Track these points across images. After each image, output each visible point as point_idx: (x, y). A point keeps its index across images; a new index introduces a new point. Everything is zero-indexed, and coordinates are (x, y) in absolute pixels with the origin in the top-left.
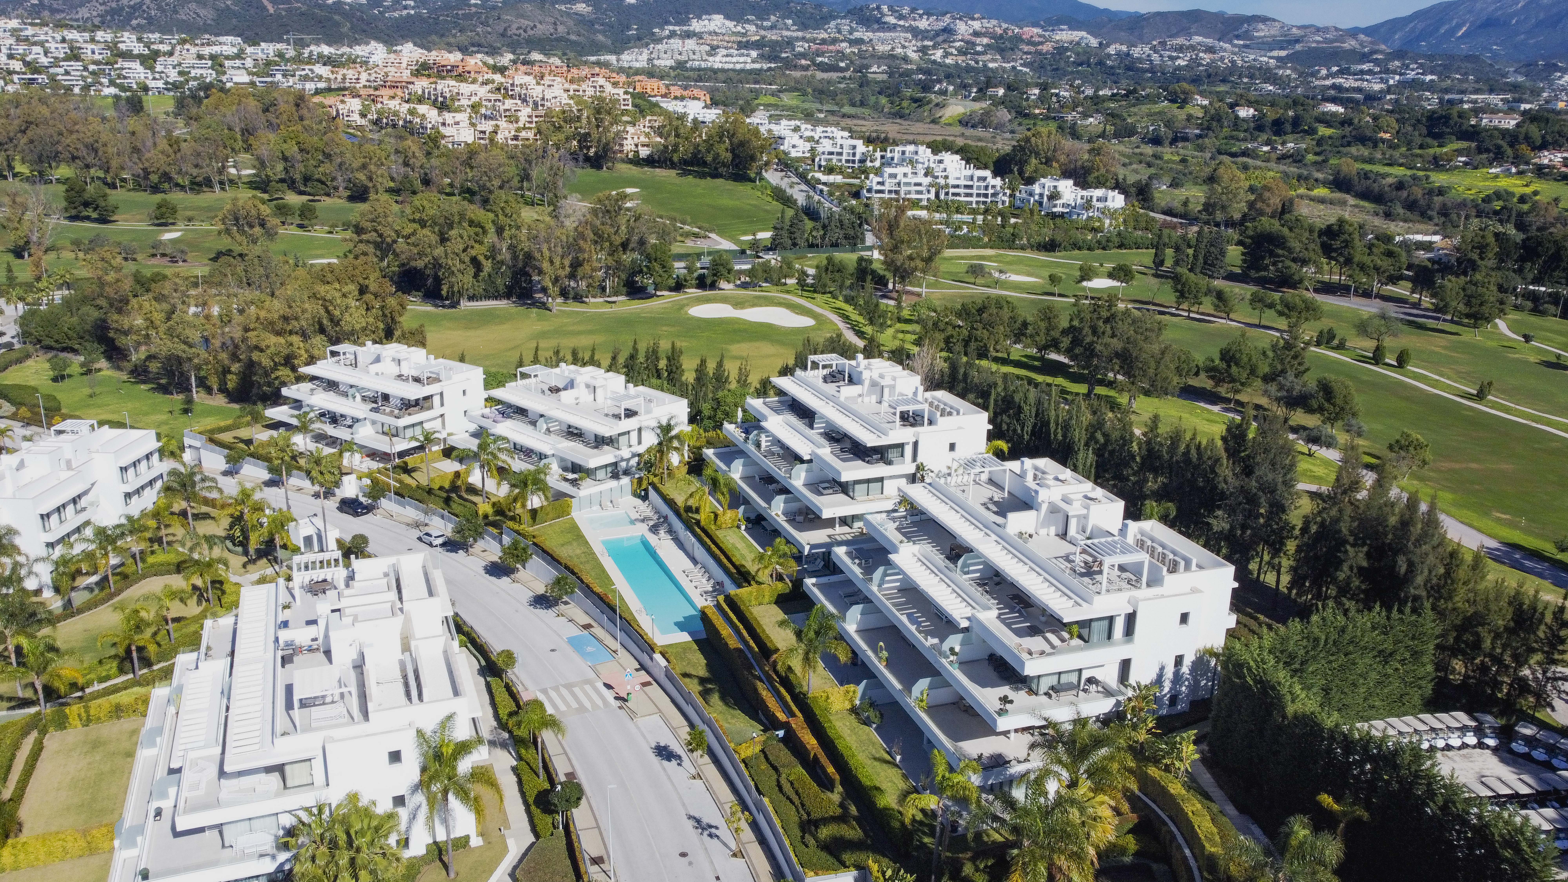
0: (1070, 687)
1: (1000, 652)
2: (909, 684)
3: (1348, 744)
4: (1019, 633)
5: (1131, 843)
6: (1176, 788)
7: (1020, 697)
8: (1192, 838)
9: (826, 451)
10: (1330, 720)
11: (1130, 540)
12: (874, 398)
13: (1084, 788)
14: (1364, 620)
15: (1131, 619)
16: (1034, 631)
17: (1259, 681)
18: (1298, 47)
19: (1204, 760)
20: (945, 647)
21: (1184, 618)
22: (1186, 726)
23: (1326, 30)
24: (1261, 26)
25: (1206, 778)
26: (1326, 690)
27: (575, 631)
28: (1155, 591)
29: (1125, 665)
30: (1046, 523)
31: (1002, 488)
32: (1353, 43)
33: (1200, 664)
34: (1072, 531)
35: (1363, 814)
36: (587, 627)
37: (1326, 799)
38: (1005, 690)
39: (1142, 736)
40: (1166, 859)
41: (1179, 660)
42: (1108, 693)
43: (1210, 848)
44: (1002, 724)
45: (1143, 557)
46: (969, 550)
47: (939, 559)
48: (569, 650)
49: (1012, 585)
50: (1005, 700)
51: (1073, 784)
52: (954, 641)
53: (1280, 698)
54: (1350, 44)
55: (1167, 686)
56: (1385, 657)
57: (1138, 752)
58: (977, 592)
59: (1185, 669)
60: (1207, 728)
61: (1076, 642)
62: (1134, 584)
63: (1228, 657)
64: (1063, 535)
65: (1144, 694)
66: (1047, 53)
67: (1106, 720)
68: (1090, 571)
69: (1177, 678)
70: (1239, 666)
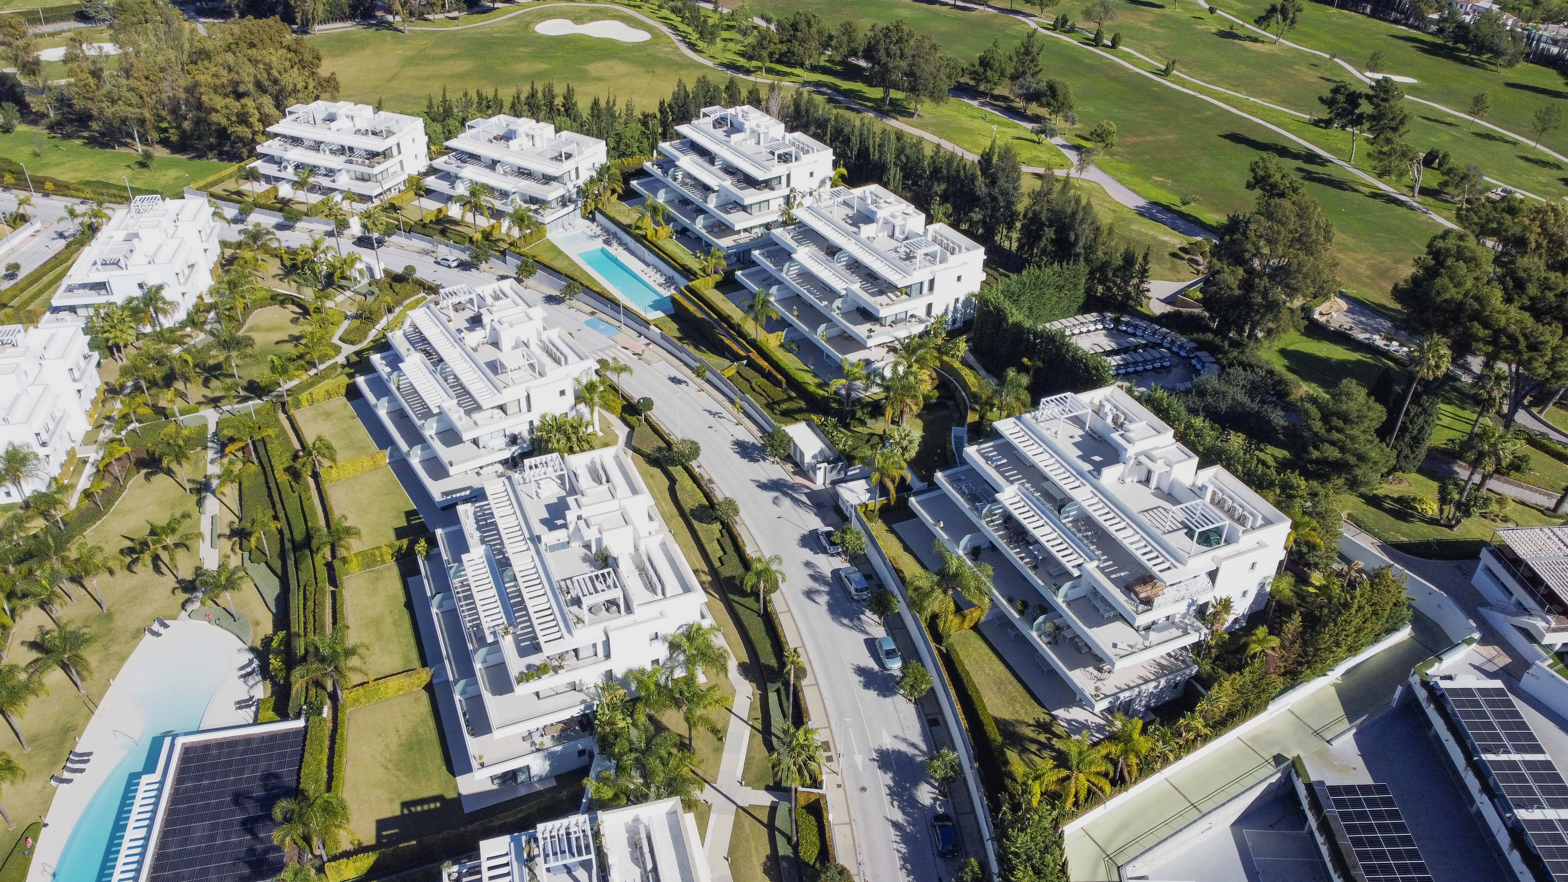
0: (902, 320)
1: (863, 305)
2: (814, 328)
3: (1036, 335)
4: (873, 295)
5: (936, 394)
6: (957, 365)
7: (877, 328)
8: (965, 386)
9: (728, 183)
10: (1028, 324)
11: (930, 238)
12: (753, 141)
13: (915, 367)
14: (1048, 271)
15: (932, 282)
16: (881, 293)
17: (996, 308)
19: (971, 351)
20: (834, 306)
21: (959, 278)
22: (960, 335)
25: (971, 359)
26: (1030, 309)
27: (588, 318)
28: (944, 265)
29: (930, 307)
30: (881, 230)
31: (852, 207)
33: (967, 302)
34: (897, 234)
35: (1039, 364)
36: (593, 313)
37: (1025, 360)
38: (868, 326)
39: (940, 341)
40: (953, 398)
41: (957, 300)
42: (921, 321)
43: (973, 389)
44: (870, 343)
45: (937, 248)
46: (840, 249)
47: (821, 255)
48: (588, 328)
49: (867, 268)
50: (870, 331)
51: (910, 366)
52: (838, 302)
53: (1005, 315)
55: (950, 314)
56: (1060, 288)
57: (939, 349)
58: (847, 273)
59: (959, 305)
60: (972, 334)
61: (904, 297)
62: (933, 263)
63: (981, 297)
64: (892, 236)
65: (940, 320)
67: (921, 336)
68: (909, 257)
69: (955, 310)
70: (986, 301)
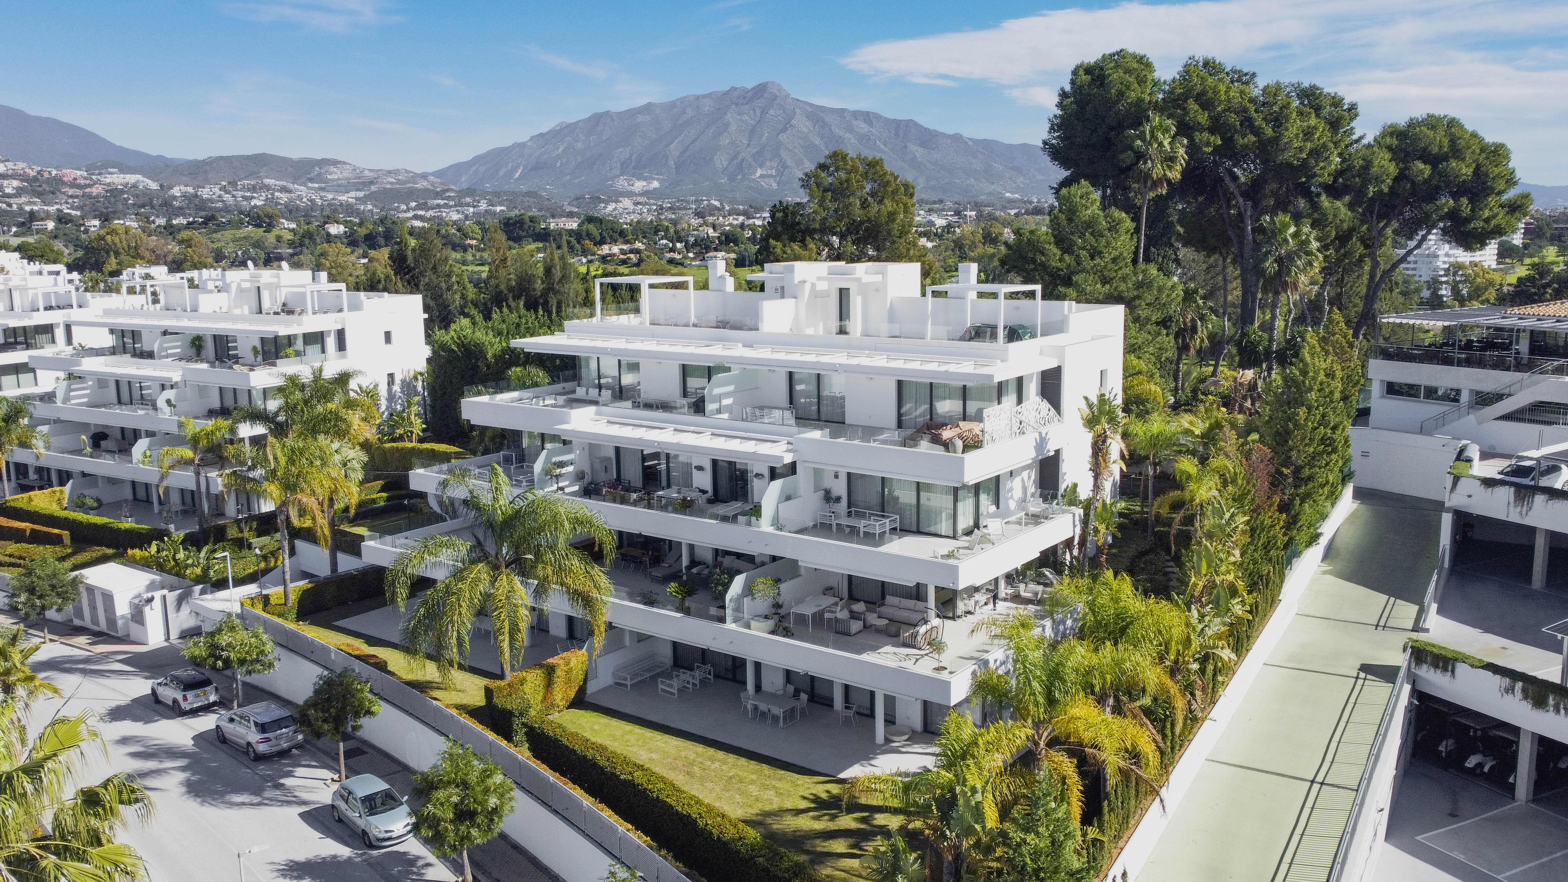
15: (341, 336)
18: (373, 188)
23: (396, 172)
24: (332, 169)
32: (425, 183)
54: (421, 185)
66: (97, 196)
